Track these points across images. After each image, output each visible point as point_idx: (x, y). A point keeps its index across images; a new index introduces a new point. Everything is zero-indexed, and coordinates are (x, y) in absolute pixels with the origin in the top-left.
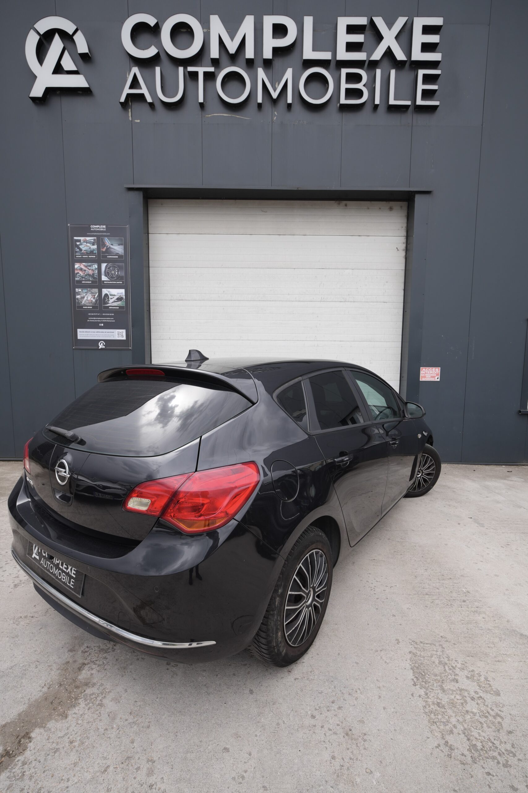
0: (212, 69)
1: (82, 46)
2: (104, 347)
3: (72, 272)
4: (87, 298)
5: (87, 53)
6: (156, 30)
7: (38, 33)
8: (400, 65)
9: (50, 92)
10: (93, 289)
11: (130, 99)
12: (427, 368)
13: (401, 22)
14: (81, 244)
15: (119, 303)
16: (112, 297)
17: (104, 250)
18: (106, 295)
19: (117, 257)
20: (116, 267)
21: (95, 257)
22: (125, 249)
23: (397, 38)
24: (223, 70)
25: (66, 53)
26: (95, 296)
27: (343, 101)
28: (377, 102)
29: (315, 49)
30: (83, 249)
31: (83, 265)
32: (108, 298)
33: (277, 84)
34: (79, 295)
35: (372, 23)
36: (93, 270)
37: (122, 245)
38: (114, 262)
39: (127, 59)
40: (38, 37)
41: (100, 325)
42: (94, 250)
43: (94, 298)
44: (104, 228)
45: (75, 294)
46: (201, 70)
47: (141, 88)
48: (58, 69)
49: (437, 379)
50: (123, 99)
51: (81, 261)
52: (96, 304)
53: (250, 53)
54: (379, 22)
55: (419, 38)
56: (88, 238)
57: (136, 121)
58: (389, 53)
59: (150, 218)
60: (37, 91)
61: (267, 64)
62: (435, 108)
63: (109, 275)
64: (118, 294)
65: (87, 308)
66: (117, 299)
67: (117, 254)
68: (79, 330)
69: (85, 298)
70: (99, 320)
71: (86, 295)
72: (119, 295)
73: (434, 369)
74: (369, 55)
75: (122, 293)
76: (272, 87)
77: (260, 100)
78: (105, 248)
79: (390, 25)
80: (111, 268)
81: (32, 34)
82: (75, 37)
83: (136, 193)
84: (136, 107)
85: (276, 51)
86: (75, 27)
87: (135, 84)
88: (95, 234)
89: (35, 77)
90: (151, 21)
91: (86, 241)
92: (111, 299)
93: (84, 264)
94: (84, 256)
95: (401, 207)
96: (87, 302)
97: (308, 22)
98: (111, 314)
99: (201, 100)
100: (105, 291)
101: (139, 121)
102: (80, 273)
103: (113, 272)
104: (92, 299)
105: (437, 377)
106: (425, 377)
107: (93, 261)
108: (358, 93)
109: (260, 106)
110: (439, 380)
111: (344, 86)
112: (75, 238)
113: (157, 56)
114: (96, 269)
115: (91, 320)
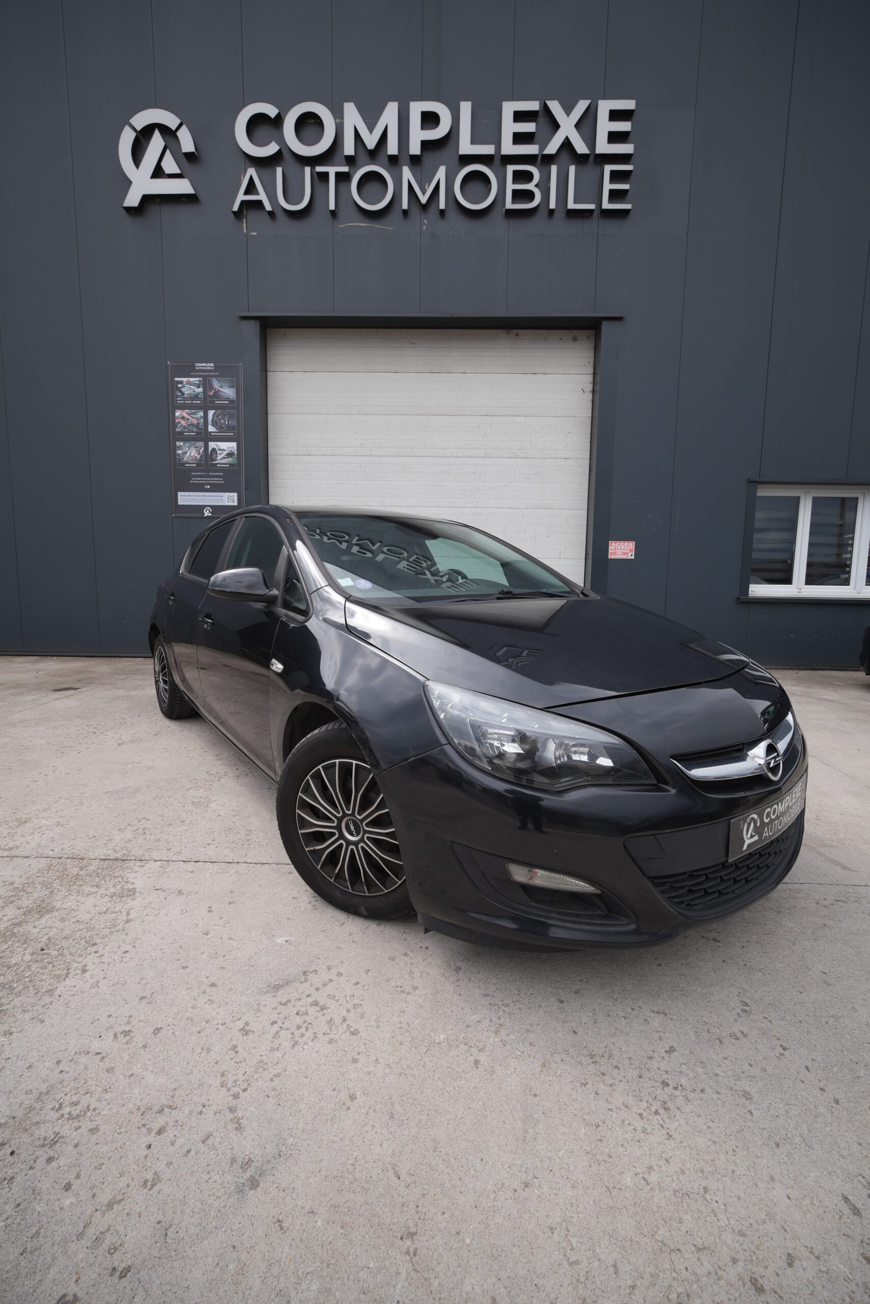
0: (345, 169)
1: (187, 144)
2: (210, 515)
3: (171, 421)
4: (190, 453)
5: (193, 153)
6: (278, 121)
7: (134, 129)
8: (582, 159)
9: (147, 200)
10: (198, 443)
11: (244, 207)
12: (618, 543)
13: (582, 106)
14: (183, 387)
15: (229, 460)
16: (221, 452)
17: (211, 394)
18: (214, 450)
19: (227, 402)
20: (226, 415)
21: (200, 402)
22: (237, 393)
23: (577, 126)
24: (359, 169)
25: (168, 152)
26: (200, 451)
27: (509, 205)
28: (552, 206)
29: (473, 142)
30: (186, 393)
31: (185, 413)
32: (216, 453)
33: (427, 185)
34: (180, 449)
35: (546, 108)
36: (197, 419)
37: (233, 387)
38: (225, 408)
39: (242, 159)
40: (134, 135)
41: (206, 487)
42: (199, 394)
43: (199, 454)
44: (212, 367)
45: (176, 448)
46: (332, 171)
47: (258, 194)
48: (158, 173)
49: (631, 556)
50: (236, 208)
51: (182, 407)
52: (201, 461)
53: (392, 148)
54: (555, 107)
55: (604, 126)
56: (192, 380)
57: (252, 234)
58: (567, 144)
59: (269, 353)
60: (133, 199)
61: (415, 161)
62: (626, 213)
63: (217, 424)
64: (228, 448)
65: (190, 467)
66: (227, 455)
67: (227, 399)
68: (179, 494)
69: (188, 454)
70: (205, 480)
71: (189, 450)
72: (230, 449)
73: (626, 543)
74: (542, 148)
75: (233, 447)
76: (421, 190)
77: (405, 206)
78: (213, 391)
79: (568, 110)
80: (220, 417)
81: (127, 129)
82: (178, 134)
83: (252, 322)
84: (252, 215)
85: (425, 144)
86: (178, 121)
87: (251, 188)
88: (200, 374)
89: (130, 183)
90: (271, 111)
91: (189, 383)
92: (220, 454)
93: (187, 411)
94: (187, 402)
95: (588, 337)
96: (190, 458)
97: (466, 108)
98: (219, 474)
99: (332, 207)
100: (212, 445)
101: (255, 234)
102: (182, 422)
103: (222, 421)
104: (196, 455)
105: (630, 554)
106: (615, 553)
107: (198, 407)
108: (529, 196)
109: (405, 213)
110: (633, 557)
111: (510, 186)
112: (176, 379)
113: (279, 153)
114: (201, 417)
115: (195, 480)
